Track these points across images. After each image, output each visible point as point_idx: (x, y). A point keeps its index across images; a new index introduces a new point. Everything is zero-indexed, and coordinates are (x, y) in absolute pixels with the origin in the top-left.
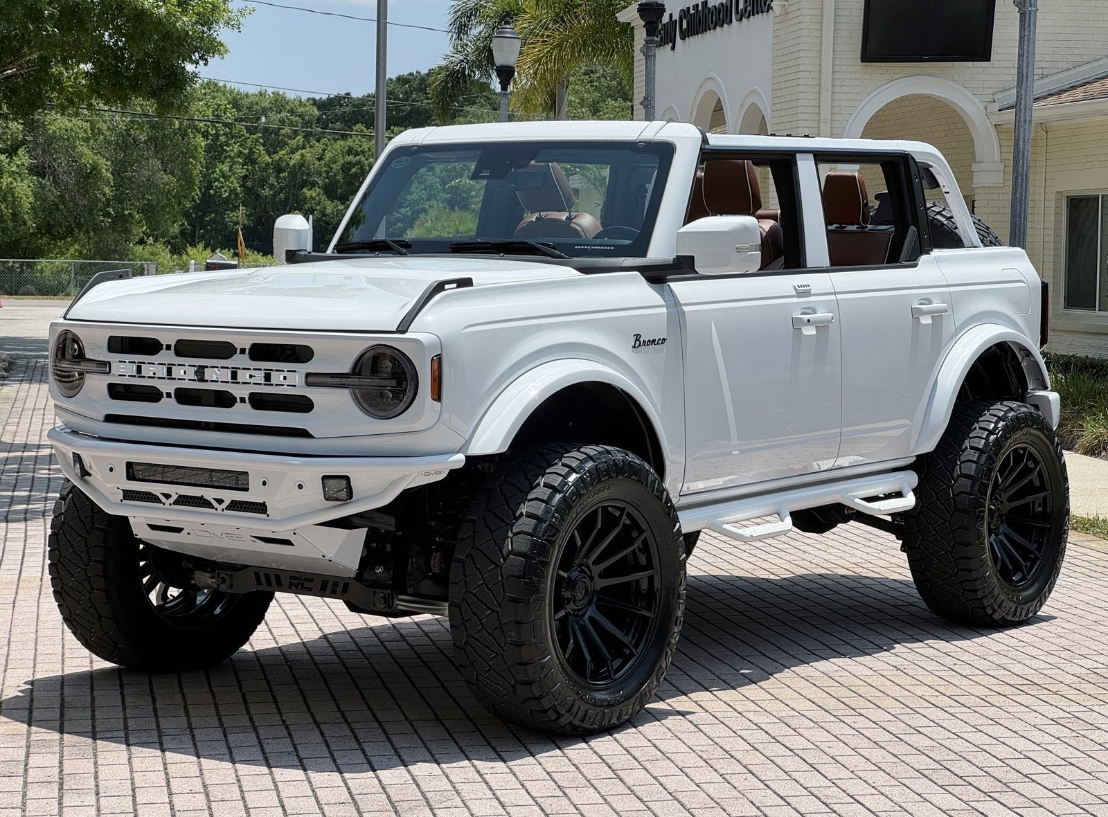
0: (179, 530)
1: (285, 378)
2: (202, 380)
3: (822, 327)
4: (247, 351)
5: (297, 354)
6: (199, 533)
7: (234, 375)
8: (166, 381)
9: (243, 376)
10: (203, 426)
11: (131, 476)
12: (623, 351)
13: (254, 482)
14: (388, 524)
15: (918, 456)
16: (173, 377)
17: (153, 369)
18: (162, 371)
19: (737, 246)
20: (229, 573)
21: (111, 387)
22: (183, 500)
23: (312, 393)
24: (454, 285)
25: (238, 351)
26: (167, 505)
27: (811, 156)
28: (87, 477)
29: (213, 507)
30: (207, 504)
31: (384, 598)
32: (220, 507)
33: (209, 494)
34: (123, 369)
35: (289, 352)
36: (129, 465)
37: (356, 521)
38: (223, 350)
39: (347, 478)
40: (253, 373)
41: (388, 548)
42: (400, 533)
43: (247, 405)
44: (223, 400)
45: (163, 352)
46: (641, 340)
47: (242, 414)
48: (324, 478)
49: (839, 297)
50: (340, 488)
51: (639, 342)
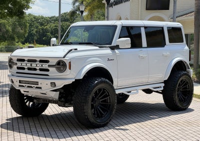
0: (28, 92)
1: (45, 66)
2: (31, 66)
4: (39, 61)
7: (37, 65)
11: (20, 83)
13: (39, 83)
14: (62, 91)
15: (164, 81)
16: (27, 66)
17: (24, 64)
19: (126, 43)
20: (38, 99)
21: (17, 67)
23: (49, 68)
24: (74, 50)
26: (26, 88)
27: (144, 28)
28: (13, 83)
30: (32, 87)
31: (63, 104)
33: (32, 86)
34: (19, 64)
35: (46, 61)
37: (57, 90)
38: (35, 61)
39: (55, 83)
43: (39, 70)
44: (35, 69)
45: (25, 61)
48: (51, 83)
50: (53, 84)
51: (109, 60)
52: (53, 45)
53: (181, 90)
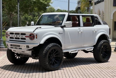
0: (15, 51)
2: (17, 37)
3: (82, 32)
4: (21, 34)
5: (24, 34)
8: (14, 37)
9: (20, 36)
10: (17, 41)
12: (58, 34)
15: (94, 45)
17: (13, 36)
19: (70, 24)
21: (10, 37)
23: (26, 38)
24: (39, 28)
26: (14, 48)
28: (8, 46)
30: (17, 48)
36: (11, 45)
43: (21, 39)
45: (14, 34)
50: (28, 47)
52: (32, 25)
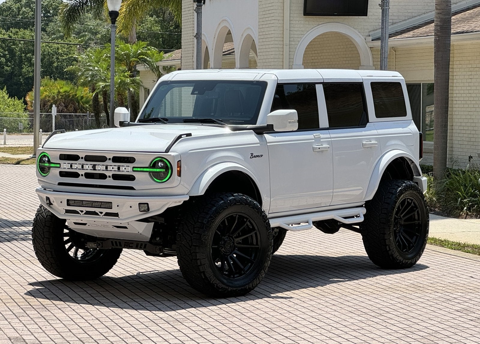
0: (85, 224)
1: (125, 169)
2: (95, 169)
3: (325, 151)
4: (111, 159)
5: (129, 160)
6: (93, 225)
7: (107, 168)
8: (81, 170)
9: (110, 168)
10: (95, 186)
11: (68, 205)
13: (114, 206)
14: (162, 220)
15: (366, 201)
16: (84, 168)
17: (76, 166)
18: (80, 167)
19: (289, 121)
20: (101, 242)
21: (60, 172)
22: (88, 213)
24: (185, 136)
25: (108, 159)
26: (82, 215)
27: (322, 85)
28: (51, 206)
29: (99, 215)
31: (160, 249)
32: (101, 215)
34: (65, 166)
35: (126, 160)
36: (68, 200)
37: (150, 220)
38: (102, 159)
39: (147, 204)
40: (113, 167)
41: (161, 231)
42: (166, 224)
43: (111, 178)
44: (103, 177)
45: (80, 160)
46: (253, 155)
47: (109, 182)
48: (139, 204)
49: (332, 139)
50: (144, 207)
51: (253, 156)
52: (122, 124)
53: (403, 223)
